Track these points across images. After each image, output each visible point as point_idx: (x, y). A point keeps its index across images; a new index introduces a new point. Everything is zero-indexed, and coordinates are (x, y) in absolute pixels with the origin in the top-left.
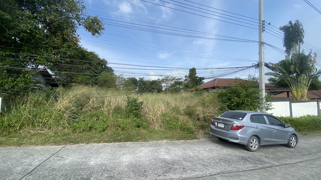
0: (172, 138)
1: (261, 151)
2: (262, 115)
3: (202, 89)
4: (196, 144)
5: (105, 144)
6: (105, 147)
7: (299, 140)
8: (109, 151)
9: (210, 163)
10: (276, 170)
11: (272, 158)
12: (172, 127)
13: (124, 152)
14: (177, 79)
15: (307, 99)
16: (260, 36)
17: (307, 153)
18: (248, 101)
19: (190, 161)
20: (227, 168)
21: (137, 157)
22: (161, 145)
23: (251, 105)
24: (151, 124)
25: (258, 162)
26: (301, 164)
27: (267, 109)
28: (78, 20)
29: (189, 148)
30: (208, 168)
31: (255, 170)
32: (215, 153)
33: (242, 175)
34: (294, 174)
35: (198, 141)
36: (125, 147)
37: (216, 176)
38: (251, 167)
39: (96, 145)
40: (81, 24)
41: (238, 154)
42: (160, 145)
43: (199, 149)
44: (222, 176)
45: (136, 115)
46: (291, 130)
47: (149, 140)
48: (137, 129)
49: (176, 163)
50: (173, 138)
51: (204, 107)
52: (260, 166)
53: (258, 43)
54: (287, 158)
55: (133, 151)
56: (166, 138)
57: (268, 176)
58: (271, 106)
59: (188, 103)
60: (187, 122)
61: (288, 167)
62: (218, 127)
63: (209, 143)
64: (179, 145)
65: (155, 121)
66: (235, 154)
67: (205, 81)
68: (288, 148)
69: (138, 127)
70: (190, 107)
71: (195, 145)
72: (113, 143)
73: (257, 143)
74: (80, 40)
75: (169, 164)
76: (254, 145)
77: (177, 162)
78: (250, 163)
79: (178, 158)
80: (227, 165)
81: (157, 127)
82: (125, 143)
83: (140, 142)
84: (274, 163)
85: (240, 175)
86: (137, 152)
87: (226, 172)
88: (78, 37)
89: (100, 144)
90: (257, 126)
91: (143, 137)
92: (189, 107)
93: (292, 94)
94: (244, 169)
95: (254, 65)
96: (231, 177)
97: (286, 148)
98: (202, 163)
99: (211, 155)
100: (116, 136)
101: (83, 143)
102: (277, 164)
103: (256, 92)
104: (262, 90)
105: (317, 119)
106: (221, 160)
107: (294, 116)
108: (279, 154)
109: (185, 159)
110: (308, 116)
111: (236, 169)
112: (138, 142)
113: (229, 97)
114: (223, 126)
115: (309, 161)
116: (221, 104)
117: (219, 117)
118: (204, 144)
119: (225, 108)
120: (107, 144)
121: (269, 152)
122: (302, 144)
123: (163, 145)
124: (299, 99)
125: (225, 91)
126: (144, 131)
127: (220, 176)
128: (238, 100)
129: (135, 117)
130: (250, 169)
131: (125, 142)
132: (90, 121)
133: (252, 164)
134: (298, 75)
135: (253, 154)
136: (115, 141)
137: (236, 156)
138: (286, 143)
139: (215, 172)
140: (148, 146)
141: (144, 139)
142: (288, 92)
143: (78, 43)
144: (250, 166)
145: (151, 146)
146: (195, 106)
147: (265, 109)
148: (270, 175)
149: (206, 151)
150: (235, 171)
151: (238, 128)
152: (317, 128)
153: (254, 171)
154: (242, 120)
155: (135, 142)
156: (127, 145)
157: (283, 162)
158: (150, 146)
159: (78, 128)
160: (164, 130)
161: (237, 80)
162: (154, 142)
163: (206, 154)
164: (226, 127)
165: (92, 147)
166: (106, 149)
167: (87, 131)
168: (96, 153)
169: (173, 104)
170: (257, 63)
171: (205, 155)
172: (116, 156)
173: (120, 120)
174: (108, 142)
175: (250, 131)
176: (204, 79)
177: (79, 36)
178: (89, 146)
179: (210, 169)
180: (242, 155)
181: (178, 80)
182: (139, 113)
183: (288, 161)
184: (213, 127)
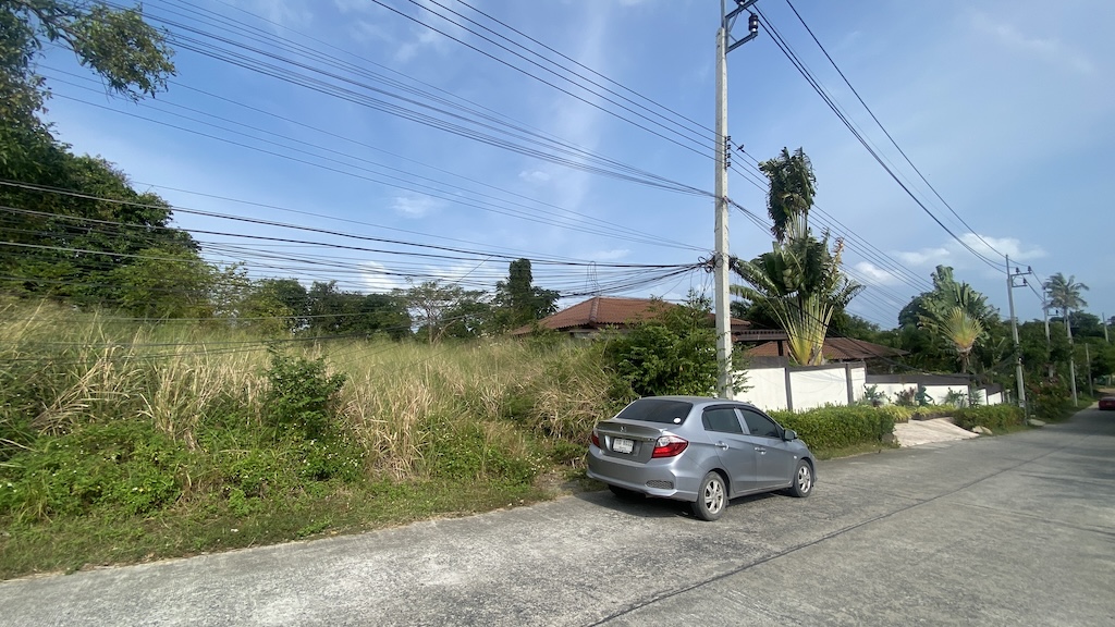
0: (460, 507)
1: (731, 517)
2: (732, 407)
3: (554, 331)
4: (546, 516)
5: (168, 562)
6: (168, 578)
7: (818, 476)
8: (190, 593)
9: (601, 577)
10: (779, 568)
11: (763, 534)
12: (461, 468)
13: (268, 588)
14: (468, 294)
15: (824, 362)
16: (719, 179)
17: (841, 509)
18: (687, 367)
19: (536, 582)
20: (654, 584)
21: (326, 597)
22: (423, 538)
23: (696, 377)
24: (377, 462)
25: (730, 551)
26: (832, 543)
27: (737, 390)
28: (45, 13)
29: (526, 533)
30: (598, 594)
31: (727, 575)
32: (610, 540)
33: (698, 598)
34: (825, 573)
35: (550, 507)
36: (268, 564)
37: (625, 618)
38: (716, 569)
39: (120, 573)
40: (62, 32)
41: (674, 532)
42: (417, 541)
43: (557, 535)
44: (642, 612)
45: (314, 431)
46: (798, 445)
47: (371, 523)
48: (317, 485)
49: (488, 596)
50: (466, 507)
51: (563, 388)
52: (739, 562)
53: (713, 199)
54: (796, 528)
55: (307, 578)
56: (438, 510)
57: (763, 590)
58: (745, 380)
59: (510, 377)
60: (513, 442)
61: (805, 554)
62: (612, 452)
63: (587, 509)
64: (487, 527)
65: (393, 448)
66: (666, 535)
67: (561, 304)
68: (794, 499)
69: (323, 476)
70: (517, 389)
71: (543, 520)
72: (205, 557)
73: (721, 493)
74: (46, 103)
75: (463, 603)
76: (715, 499)
77: (489, 591)
78: (712, 558)
79: (493, 576)
80: (649, 574)
81: (399, 471)
82: (264, 548)
83: (332, 536)
84: (769, 546)
85: (693, 599)
86: (324, 578)
87: (653, 596)
88: (40, 89)
89: (138, 567)
90: (720, 442)
91: (345, 515)
92: (513, 390)
93: (791, 347)
94: (699, 579)
95: (703, 261)
96: (669, 610)
97: (789, 500)
98: (574, 580)
99: (598, 549)
100: (219, 526)
101: (49, 568)
102: (778, 549)
103: (708, 340)
104: (723, 335)
105: (849, 415)
106: (631, 559)
107: (796, 408)
108: (778, 518)
109: (517, 577)
110: (828, 406)
111: (679, 581)
112: (323, 537)
113: (635, 357)
114: (627, 447)
115: (851, 531)
116: (614, 377)
117: (615, 419)
118: (570, 516)
119: (626, 392)
120: (176, 561)
121: (752, 517)
122: (825, 485)
123: (432, 537)
124: (805, 362)
125: (623, 338)
126: (346, 493)
127: (638, 613)
128: (662, 363)
129: (309, 438)
130: (715, 574)
131: (266, 545)
132: (82, 465)
133: (717, 558)
134: (803, 297)
135: (713, 527)
136: (215, 545)
137: (669, 541)
138: (789, 484)
139: (621, 602)
140: (371, 550)
141: (352, 522)
142: (780, 343)
143: (36, 113)
144: (711, 566)
145: (381, 547)
146: (536, 387)
147: (732, 392)
148: (768, 584)
149: (580, 536)
150: (675, 589)
151: (673, 449)
152: (849, 438)
153: (725, 580)
154: (681, 423)
155: (312, 539)
156: (275, 554)
157: (791, 541)
158: (379, 548)
159: (20, 500)
160: (428, 479)
161: (655, 303)
162: (392, 530)
163: (582, 547)
164: (638, 449)
165: (104, 585)
166: (178, 586)
167: (70, 513)
168: (128, 610)
169: (458, 381)
170: (710, 258)
171: (581, 550)
172: (231, 607)
173: (239, 453)
174: (182, 552)
175: (705, 457)
176: (556, 295)
177: (41, 81)
178: (84, 580)
179: (605, 595)
180: (686, 534)
181: (471, 298)
182: (326, 420)
183: (803, 538)
184: (599, 453)
